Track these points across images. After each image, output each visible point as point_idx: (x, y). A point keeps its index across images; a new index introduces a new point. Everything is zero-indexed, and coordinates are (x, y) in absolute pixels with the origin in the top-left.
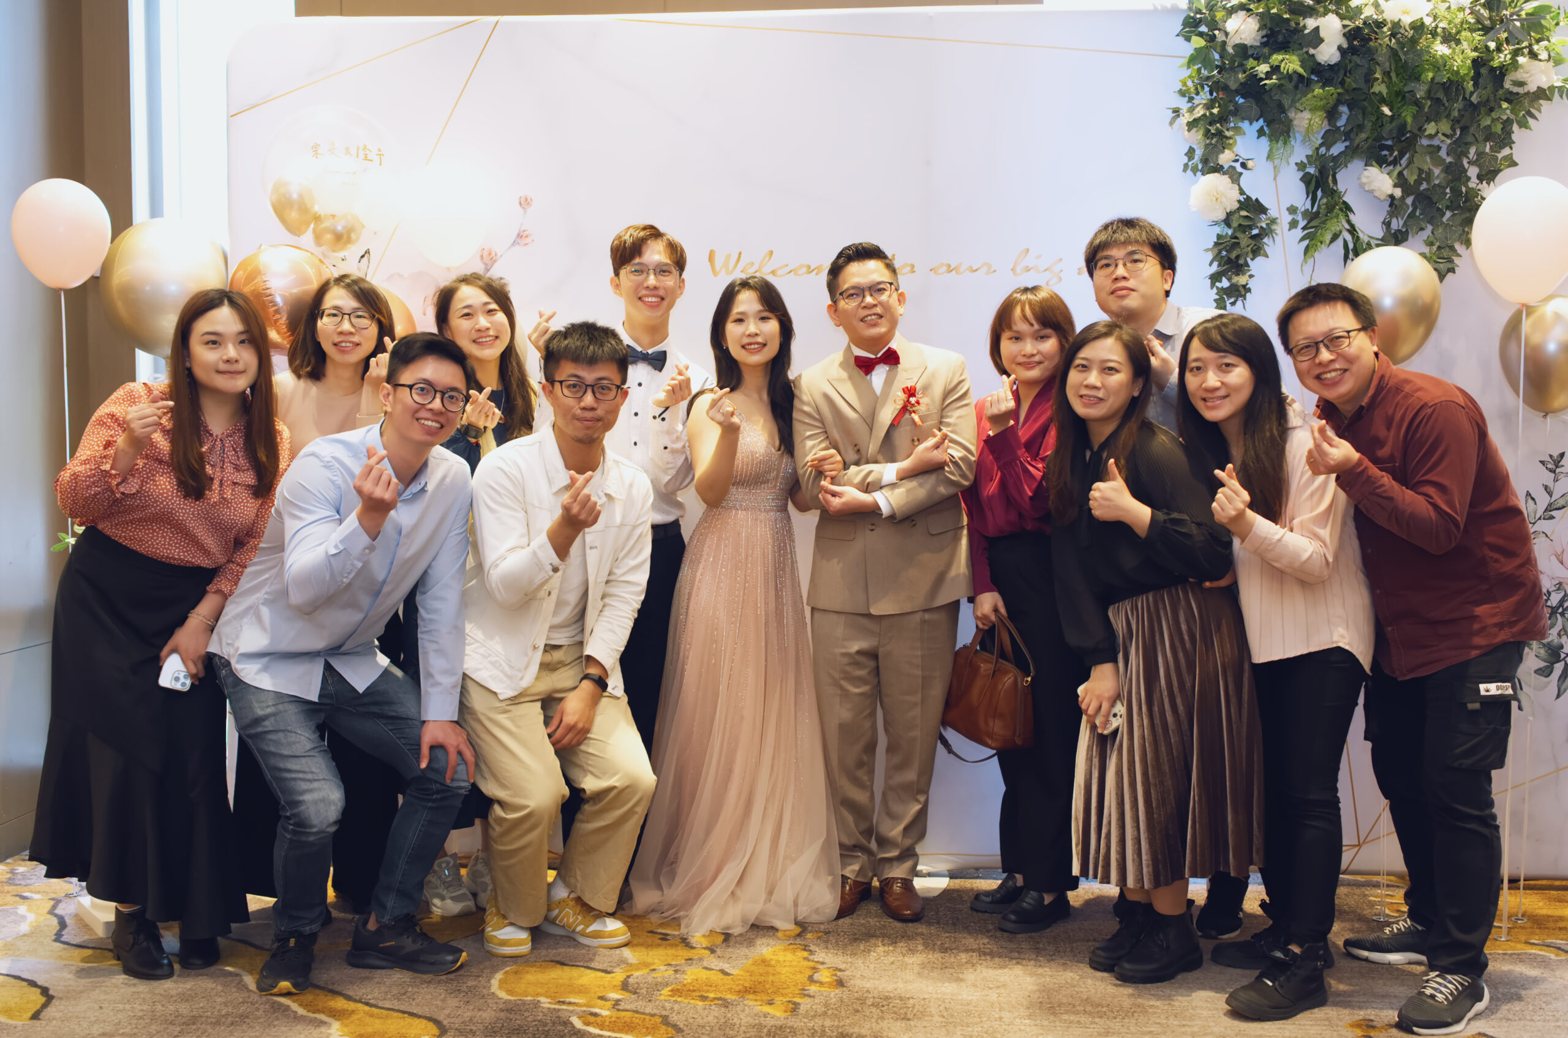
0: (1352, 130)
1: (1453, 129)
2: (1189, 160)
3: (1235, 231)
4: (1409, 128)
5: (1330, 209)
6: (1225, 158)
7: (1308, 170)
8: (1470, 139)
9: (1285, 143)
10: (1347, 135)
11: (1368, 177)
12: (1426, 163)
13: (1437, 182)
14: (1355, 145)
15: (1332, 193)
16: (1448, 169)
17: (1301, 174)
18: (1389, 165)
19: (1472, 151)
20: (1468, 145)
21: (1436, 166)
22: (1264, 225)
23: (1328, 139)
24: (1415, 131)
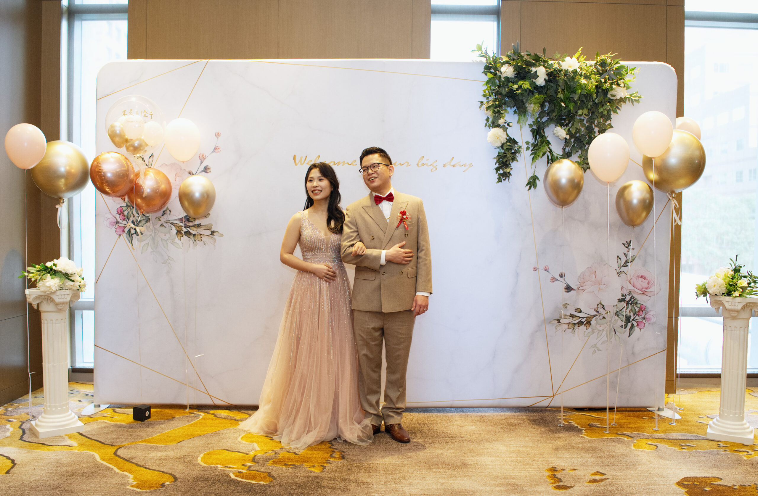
0: (550, 112)
1: (589, 112)
2: (487, 122)
3: (505, 151)
4: (572, 112)
5: (542, 143)
6: (501, 122)
7: (533, 127)
8: (595, 117)
9: (524, 116)
10: (548, 114)
11: (556, 131)
12: (579, 126)
13: (583, 133)
14: (551, 118)
15: (543, 137)
16: (587, 128)
17: (531, 129)
18: (564, 126)
19: (596, 122)
20: (594, 119)
21: (582, 127)
22: (517, 149)
23: (541, 116)
24: (574, 113)
